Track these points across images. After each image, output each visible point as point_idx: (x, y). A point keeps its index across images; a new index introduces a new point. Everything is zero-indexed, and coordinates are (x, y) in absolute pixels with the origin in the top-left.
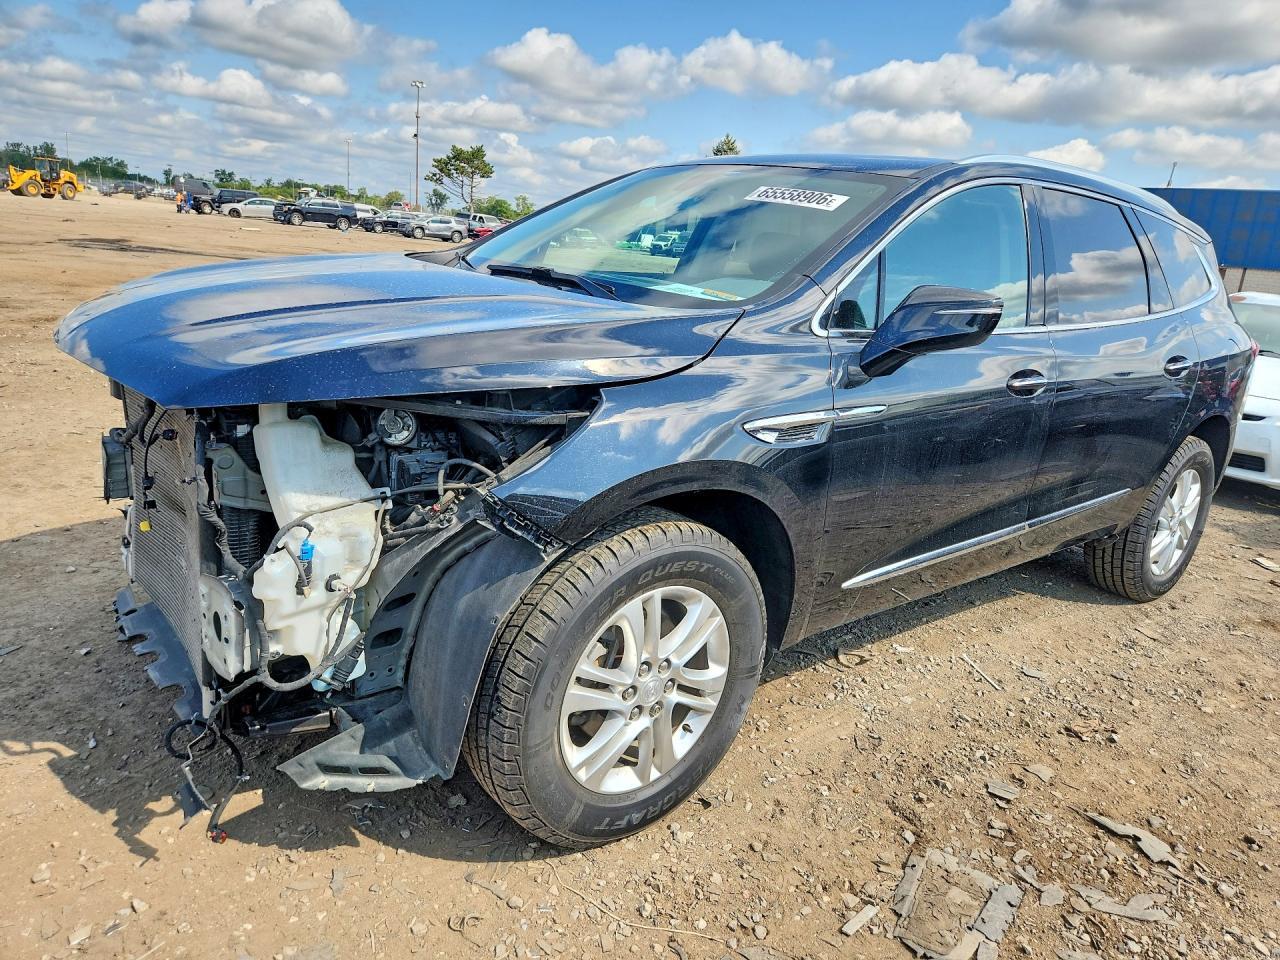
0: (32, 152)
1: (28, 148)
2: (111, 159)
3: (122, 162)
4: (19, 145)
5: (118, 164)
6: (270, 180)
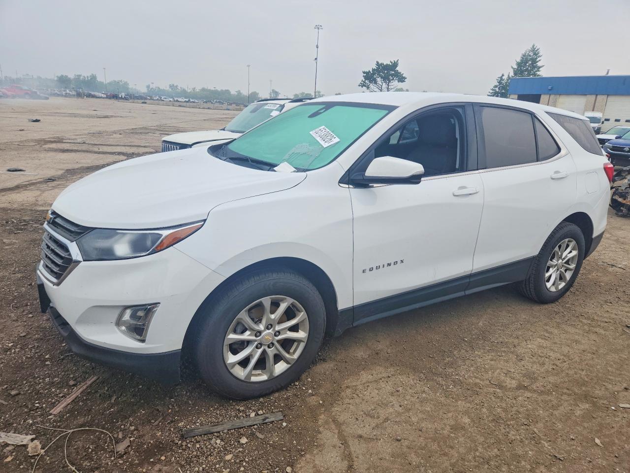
0: (86, 79)
1: (84, 77)
2: (121, 81)
3: (126, 82)
4: (80, 76)
5: (125, 83)
6: (195, 88)
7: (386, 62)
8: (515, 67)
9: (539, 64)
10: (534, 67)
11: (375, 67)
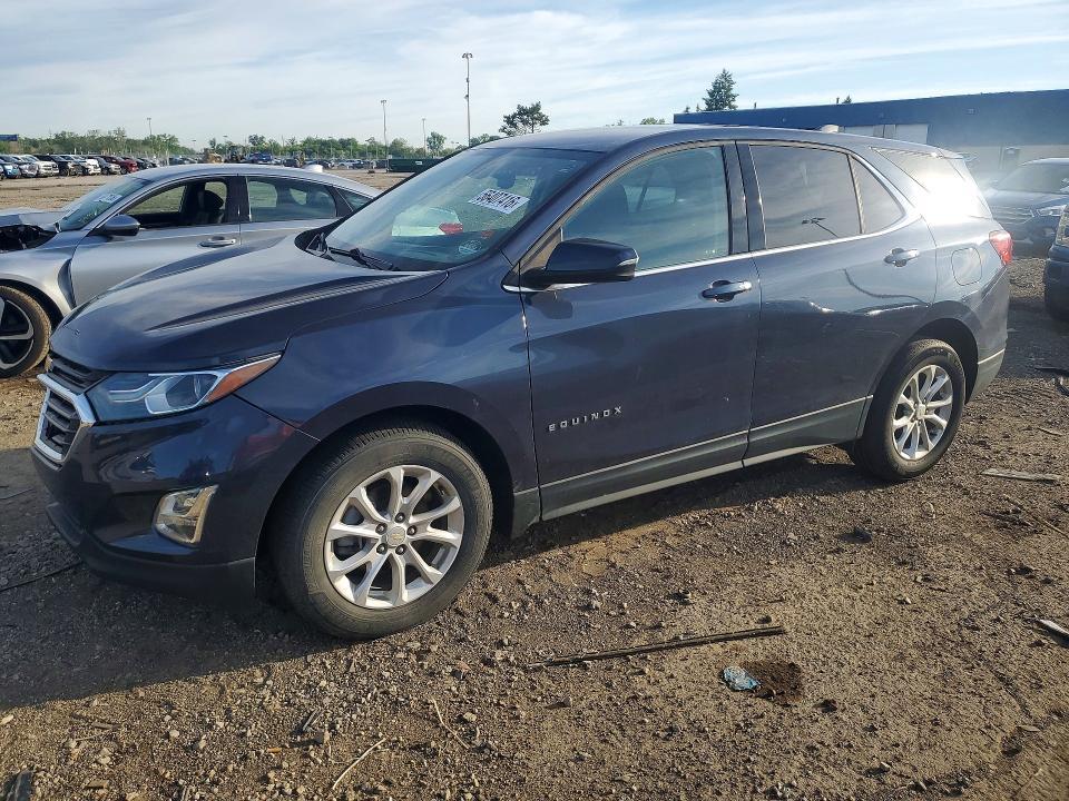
7: (528, 105)
8: (708, 97)
9: (733, 92)
10: (729, 96)
11: (516, 111)
